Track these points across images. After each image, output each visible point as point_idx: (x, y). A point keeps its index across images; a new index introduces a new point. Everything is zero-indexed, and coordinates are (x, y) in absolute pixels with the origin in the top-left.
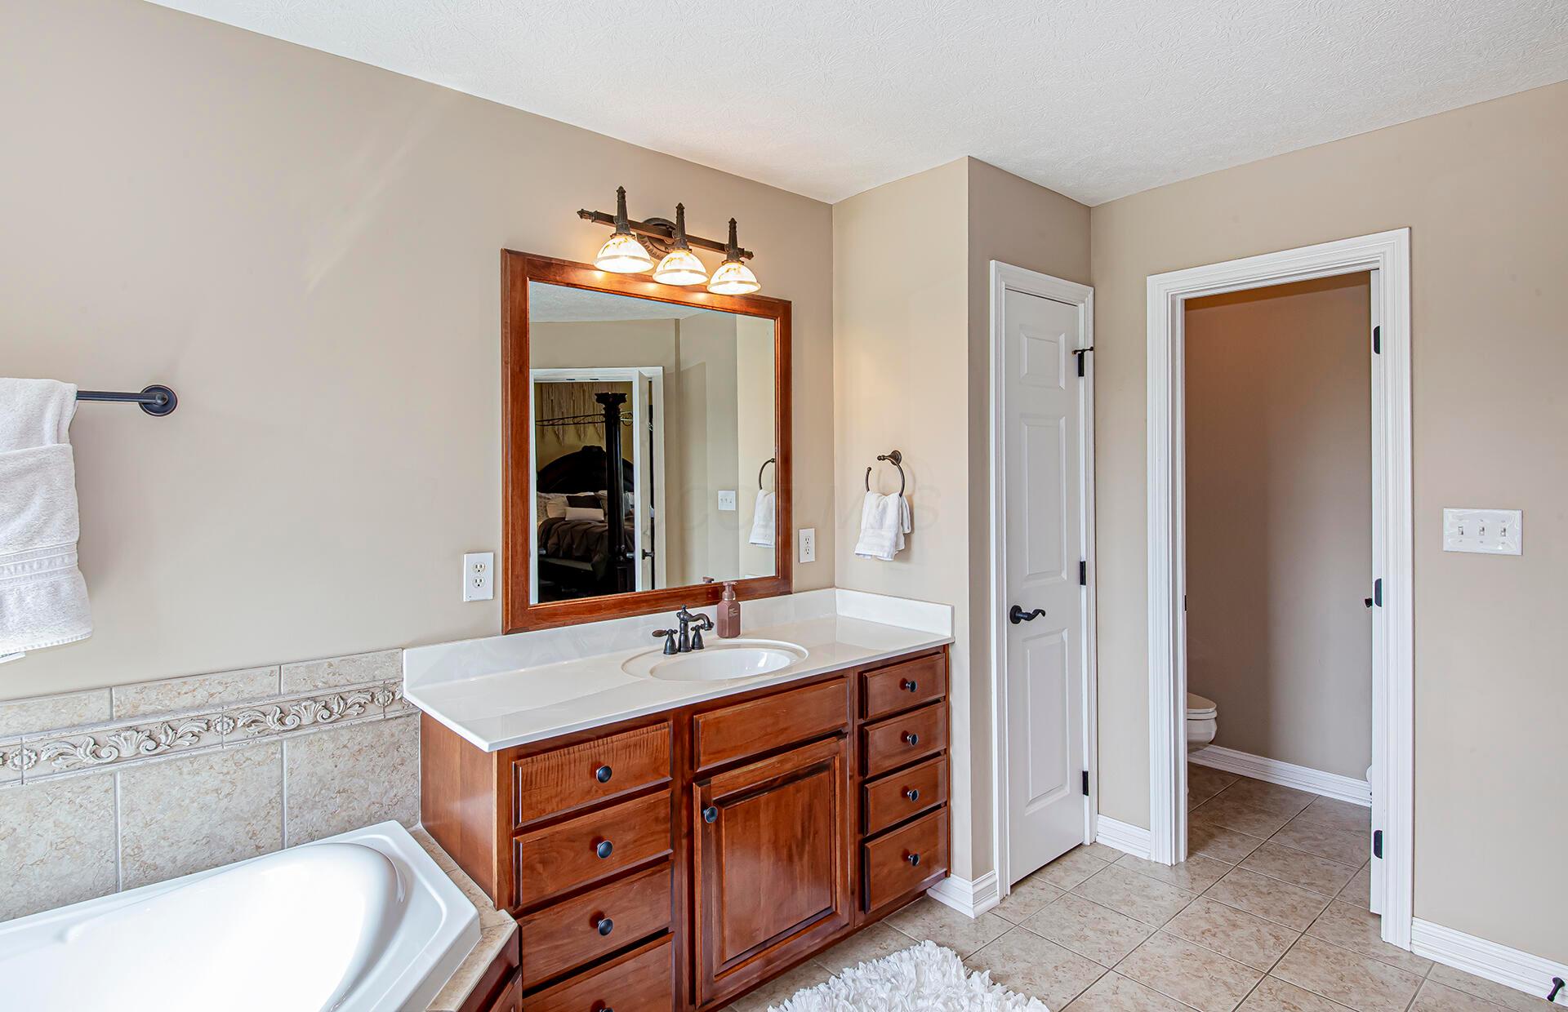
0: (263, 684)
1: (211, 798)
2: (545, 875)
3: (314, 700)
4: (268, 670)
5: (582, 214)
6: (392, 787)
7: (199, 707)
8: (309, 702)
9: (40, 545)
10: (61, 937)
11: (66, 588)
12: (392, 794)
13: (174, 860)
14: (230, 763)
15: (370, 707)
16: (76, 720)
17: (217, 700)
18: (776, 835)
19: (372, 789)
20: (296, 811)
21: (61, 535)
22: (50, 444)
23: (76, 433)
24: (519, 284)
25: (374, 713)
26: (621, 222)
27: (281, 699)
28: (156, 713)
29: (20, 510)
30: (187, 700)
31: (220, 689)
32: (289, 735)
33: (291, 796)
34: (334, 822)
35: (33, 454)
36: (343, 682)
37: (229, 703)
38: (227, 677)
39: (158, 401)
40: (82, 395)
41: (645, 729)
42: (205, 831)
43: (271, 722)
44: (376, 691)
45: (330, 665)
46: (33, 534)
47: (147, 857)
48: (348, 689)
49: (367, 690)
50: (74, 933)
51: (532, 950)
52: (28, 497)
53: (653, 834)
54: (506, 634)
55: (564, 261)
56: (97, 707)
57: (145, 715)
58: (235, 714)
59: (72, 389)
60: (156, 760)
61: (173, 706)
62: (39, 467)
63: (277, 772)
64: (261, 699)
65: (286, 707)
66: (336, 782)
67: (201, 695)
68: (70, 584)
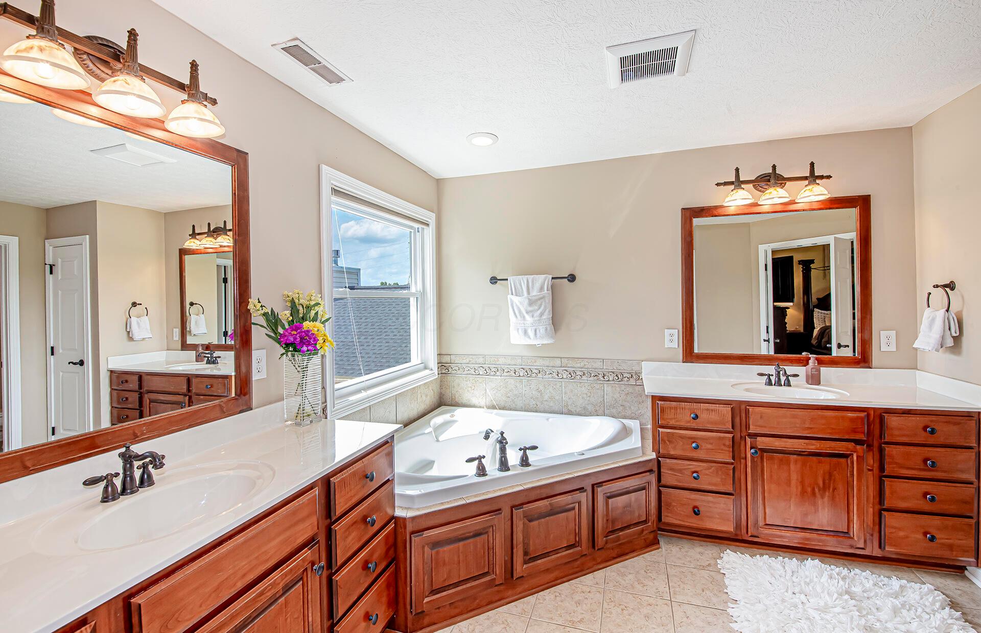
0: (598, 364)
1: (585, 396)
2: (670, 446)
3: (613, 373)
4: (600, 360)
5: (718, 185)
6: (639, 409)
7: (582, 368)
8: (611, 373)
9: (544, 317)
10: (548, 419)
11: (549, 329)
12: (640, 412)
13: (576, 411)
14: (590, 387)
15: (631, 379)
16: (554, 365)
17: (586, 367)
18: (802, 478)
19: (632, 408)
20: (609, 408)
21: (547, 315)
22: (546, 292)
23: (553, 288)
24: (688, 221)
25: (632, 382)
26: (738, 183)
27: (603, 370)
28: (571, 367)
29: (540, 308)
30: (579, 365)
31: (587, 363)
32: (606, 382)
33: (607, 402)
34: (620, 415)
35: (542, 294)
36: (622, 369)
37: (589, 368)
38: (589, 361)
39: (572, 278)
40: (553, 278)
41: (718, 405)
42: (584, 405)
43: (600, 377)
44: (633, 374)
45: (618, 362)
46: (541, 315)
47: (570, 408)
48: (623, 371)
49: (630, 373)
50: (550, 420)
51: (664, 471)
52: (541, 305)
53: (722, 450)
54: (683, 363)
55: (710, 207)
56: (558, 362)
57: (569, 367)
58: (591, 372)
59: (551, 277)
60: (571, 380)
61: (575, 366)
62: (543, 298)
63: (603, 394)
64: (598, 369)
65: (605, 373)
66: (621, 402)
67: (582, 364)
68: (550, 328)
